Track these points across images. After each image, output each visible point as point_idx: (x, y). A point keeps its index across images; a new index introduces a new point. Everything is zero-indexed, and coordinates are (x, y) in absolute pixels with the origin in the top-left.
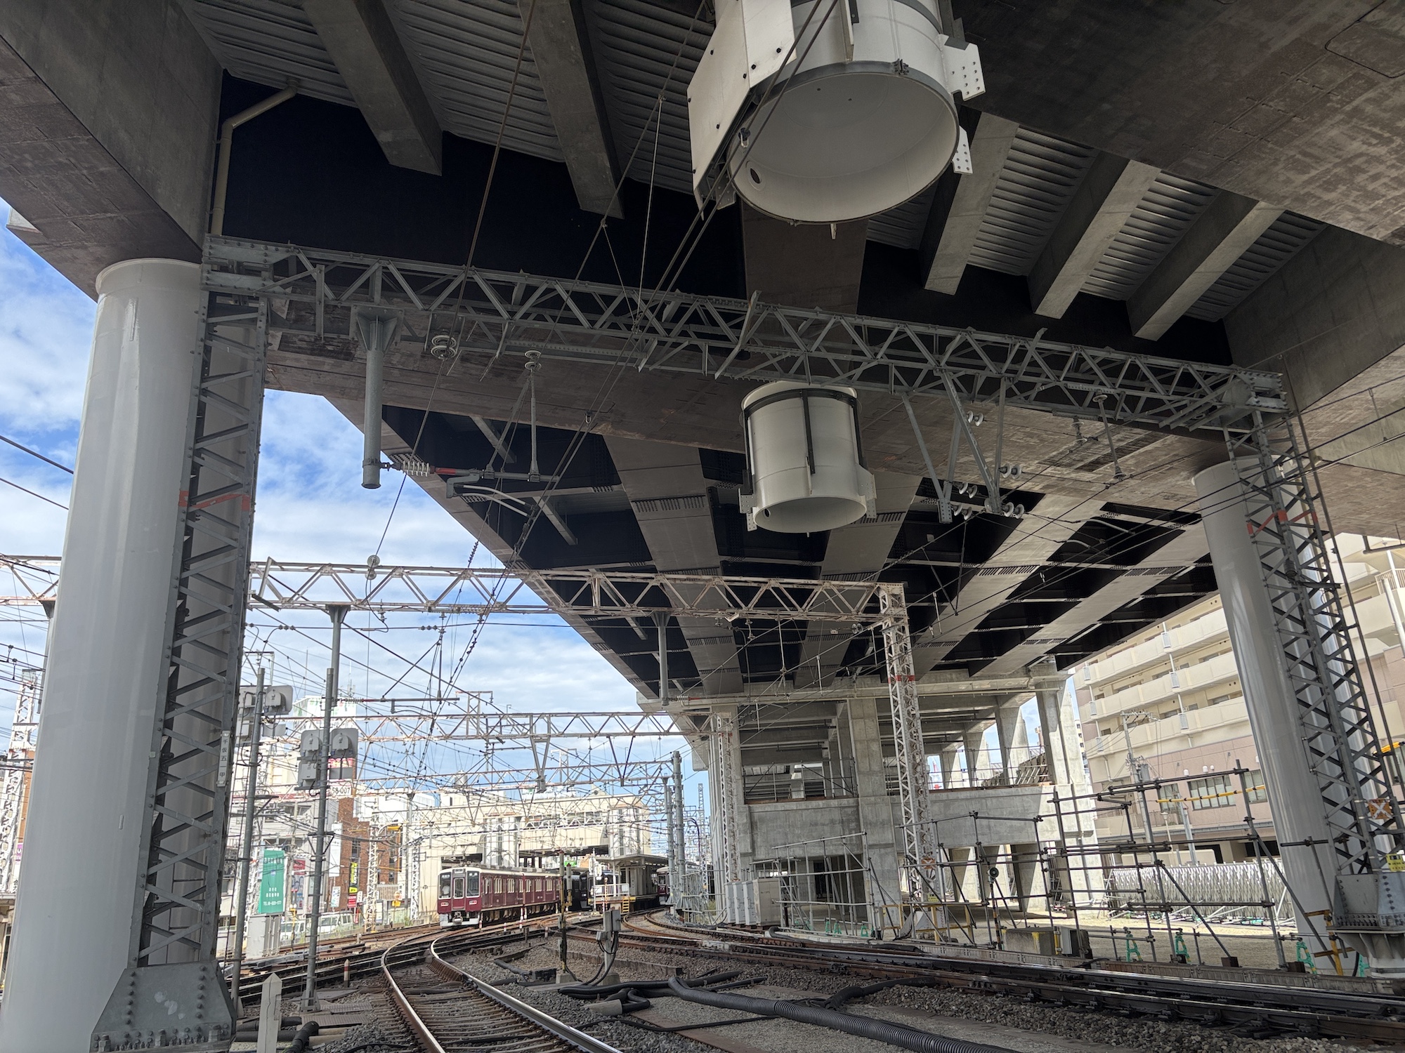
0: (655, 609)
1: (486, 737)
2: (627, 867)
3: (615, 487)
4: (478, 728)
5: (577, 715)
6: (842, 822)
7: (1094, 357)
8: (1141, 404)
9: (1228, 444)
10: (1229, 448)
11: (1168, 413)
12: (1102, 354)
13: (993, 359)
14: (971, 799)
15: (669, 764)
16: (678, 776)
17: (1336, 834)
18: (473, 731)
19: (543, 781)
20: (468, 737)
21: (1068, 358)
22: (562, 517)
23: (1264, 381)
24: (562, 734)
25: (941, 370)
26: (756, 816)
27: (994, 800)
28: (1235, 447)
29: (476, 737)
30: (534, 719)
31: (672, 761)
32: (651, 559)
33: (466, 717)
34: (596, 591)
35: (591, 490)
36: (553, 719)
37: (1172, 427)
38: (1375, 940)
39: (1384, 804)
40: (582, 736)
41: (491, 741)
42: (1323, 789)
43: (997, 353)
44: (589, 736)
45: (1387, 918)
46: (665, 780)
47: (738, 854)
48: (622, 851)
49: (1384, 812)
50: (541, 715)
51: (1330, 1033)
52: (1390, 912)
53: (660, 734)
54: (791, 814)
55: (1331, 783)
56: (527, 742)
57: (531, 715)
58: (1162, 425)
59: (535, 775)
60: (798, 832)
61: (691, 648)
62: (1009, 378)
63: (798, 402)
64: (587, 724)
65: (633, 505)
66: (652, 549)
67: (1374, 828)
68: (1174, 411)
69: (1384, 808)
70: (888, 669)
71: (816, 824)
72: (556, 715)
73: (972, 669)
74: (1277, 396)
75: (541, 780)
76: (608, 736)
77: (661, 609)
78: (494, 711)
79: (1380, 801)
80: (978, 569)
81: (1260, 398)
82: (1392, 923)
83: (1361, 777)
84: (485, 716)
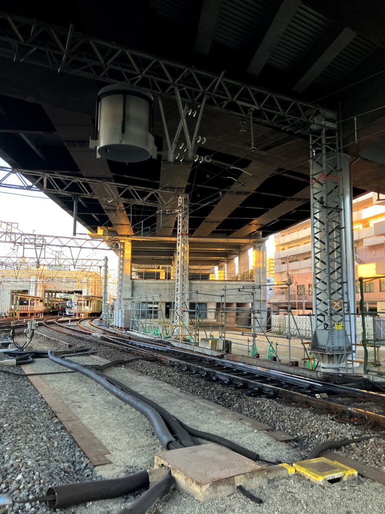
0: (73, 193)
1: (15, 243)
2: (89, 300)
3: (54, 133)
4: (11, 238)
5: (56, 237)
6: (169, 289)
7: (253, 91)
8: (275, 117)
9: (311, 141)
10: (311, 143)
11: (286, 123)
12: (257, 90)
13: (202, 84)
14: (221, 284)
15: (103, 261)
16: (106, 266)
17: (319, 313)
18: (8, 239)
19: (38, 263)
20: (5, 242)
21: (240, 89)
22: (37, 146)
23: (330, 114)
24: (49, 245)
25: (174, 85)
26: (135, 284)
27: (230, 286)
28: (313, 143)
29: (10, 242)
30: (36, 237)
31: (104, 260)
32: (79, 171)
33: (6, 233)
34: (45, 181)
35: (42, 133)
36: (45, 238)
37: (287, 130)
38: (324, 356)
39: (339, 302)
40: (57, 246)
41: (17, 244)
42: (317, 295)
43: (205, 81)
44: (61, 246)
45: (329, 348)
46: (100, 267)
47: (122, 299)
48: (88, 293)
49: (338, 306)
50: (40, 236)
51: (280, 396)
52: (331, 346)
53: (93, 248)
54: (150, 284)
55: (321, 292)
56: (33, 246)
57: (35, 235)
58: (283, 129)
59: (36, 260)
60: (151, 292)
61: (108, 214)
62: (208, 94)
63: (121, 96)
64: (61, 242)
65: (65, 143)
66: (79, 166)
67: (332, 312)
68: (289, 122)
69: (339, 304)
70: (178, 230)
71: (159, 290)
72: (47, 236)
73: (228, 234)
74: (334, 122)
75: (38, 262)
76: (70, 247)
77: (76, 193)
78: (18, 232)
79: (338, 301)
80: (226, 192)
81: (326, 122)
82: (331, 350)
83: (332, 291)
84: (14, 233)
